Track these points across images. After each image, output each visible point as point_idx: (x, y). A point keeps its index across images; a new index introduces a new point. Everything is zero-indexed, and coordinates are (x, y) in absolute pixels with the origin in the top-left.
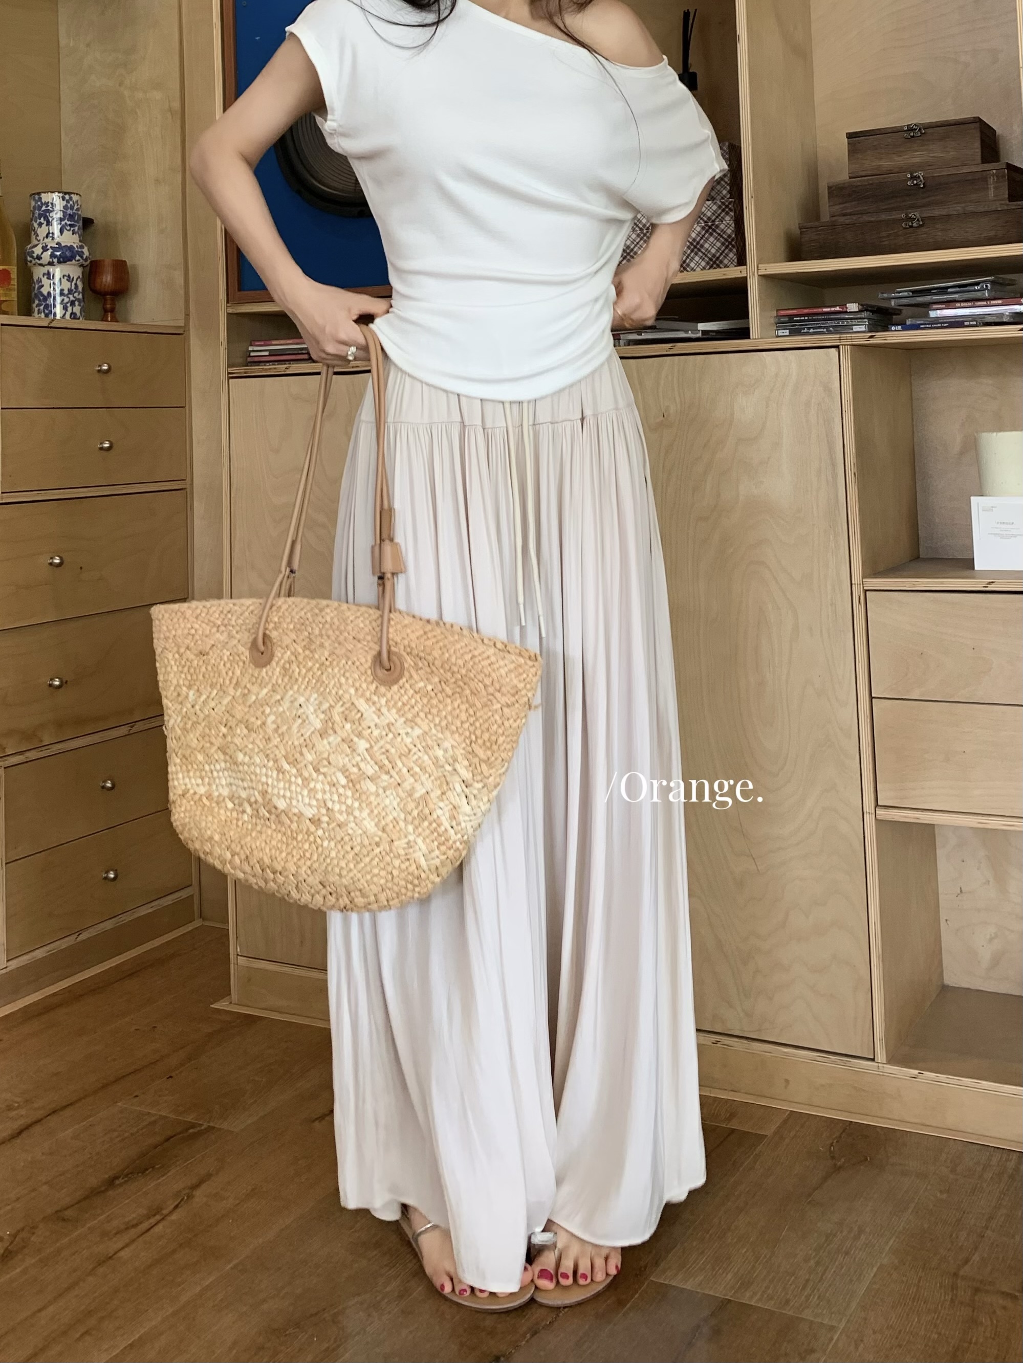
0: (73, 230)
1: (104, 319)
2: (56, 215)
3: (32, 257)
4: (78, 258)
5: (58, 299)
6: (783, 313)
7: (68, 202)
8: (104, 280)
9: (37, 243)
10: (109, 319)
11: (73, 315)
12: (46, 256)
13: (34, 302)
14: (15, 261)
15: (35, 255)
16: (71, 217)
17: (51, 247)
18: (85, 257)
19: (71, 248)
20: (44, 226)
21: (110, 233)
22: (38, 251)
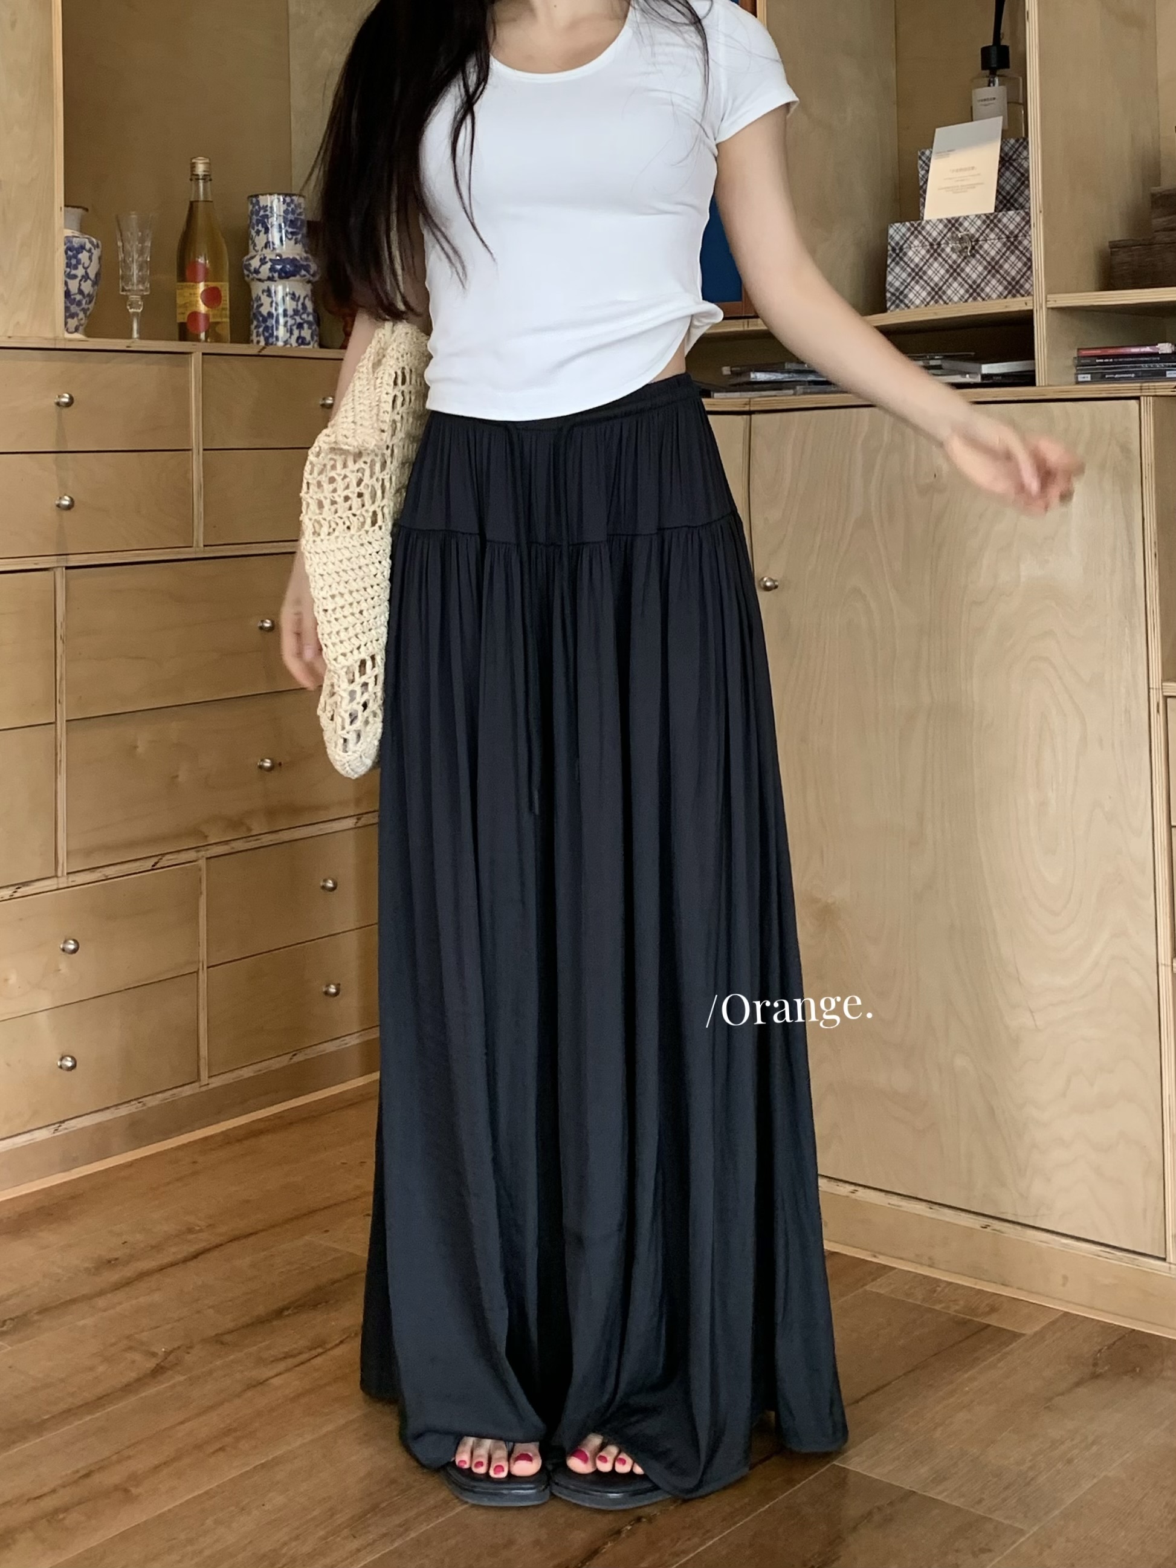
0: (296, 239)
2: (276, 221)
3: (249, 271)
4: (303, 272)
5: (282, 320)
6: (1084, 353)
7: (288, 205)
9: (254, 253)
11: (301, 341)
12: (265, 270)
13: (252, 323)
14: (227, 274)
15: (252, 269)
17: (271, 260)
18: (310, 270)
19: (294, 260)
20: (262, 234)
22: (255, 263)
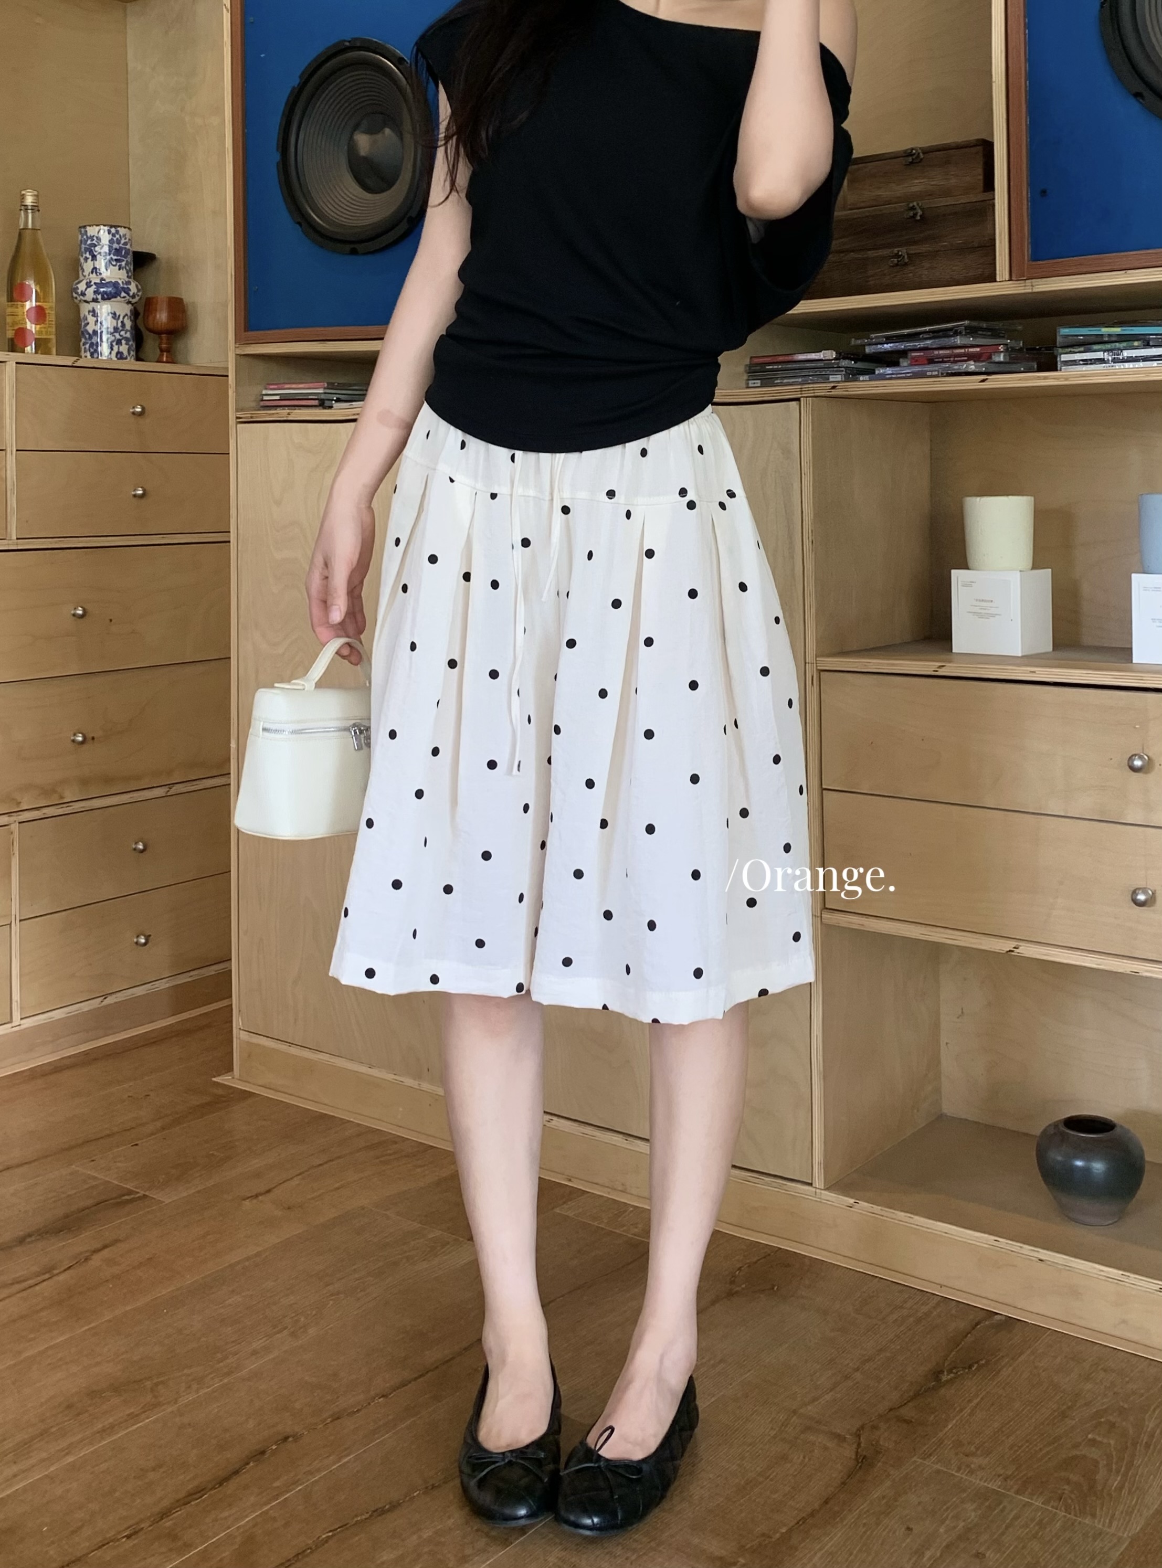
0: (121, 266)
1: (160, 361)
3: (77, 293)
4: (124, 294)
6: (757, 361)
7: (114, 235)
8: (158, 316)
9: (83, 278)
10: (165, 359)
11: (120, 356)
12: (90, 293)
14: (53, 296)
15: (79, 291)
16: (118, 252)
17: (95, 283)
18: (131, 294)
19: (115, 285)
20: (90, 261)
22: (82, 287)
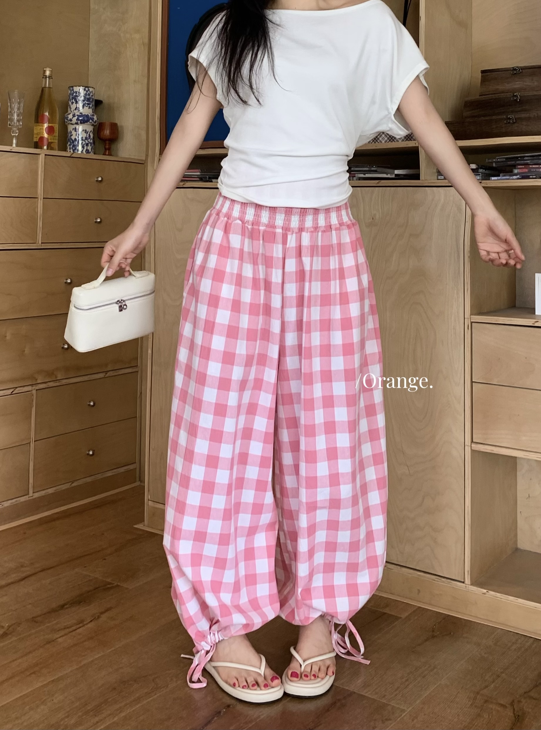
0: (89, 107)
1: (104, 154)
2: (81, 98)
3: (67, 120)
4: (91, 121)
5: (80, 142)
7: (87, 91)
8: (105, 133)
9: (70, 112)
10: (107, 154)
11: (88, 151)
13: (68, 143)
14: (57, 121)
15: (69, 119)
16: (88, 100)
17: (77, 115)
18: (94, 121)
19: (87, 116)
20: (74, 104)
21: (111, 108)
22: (70, 116)
